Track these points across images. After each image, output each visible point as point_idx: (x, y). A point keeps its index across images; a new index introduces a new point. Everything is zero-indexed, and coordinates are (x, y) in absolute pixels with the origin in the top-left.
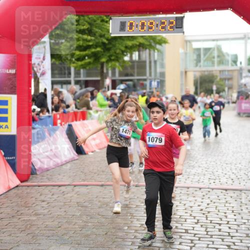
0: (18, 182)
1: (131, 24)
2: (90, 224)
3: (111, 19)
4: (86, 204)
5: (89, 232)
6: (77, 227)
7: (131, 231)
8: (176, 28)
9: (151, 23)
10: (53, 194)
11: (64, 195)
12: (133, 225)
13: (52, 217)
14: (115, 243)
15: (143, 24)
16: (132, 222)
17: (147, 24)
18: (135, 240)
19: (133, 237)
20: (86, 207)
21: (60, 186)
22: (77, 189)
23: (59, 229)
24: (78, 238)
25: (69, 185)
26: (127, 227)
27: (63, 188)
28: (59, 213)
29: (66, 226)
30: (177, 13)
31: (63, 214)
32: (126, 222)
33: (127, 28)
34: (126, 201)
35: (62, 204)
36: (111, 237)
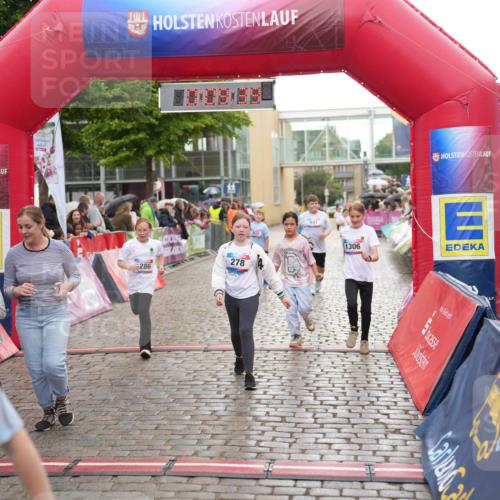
0: (14, 349)
2: (130, 414)
3: (160, 86)
4: (125, 381)
5: (130, 427)
7: (197, 423)
8: (263, 99)
9: (224, 93)
11: (89, 368)
12: (198, 412)
14: (171, 443)
15: (210, 95)
16: (197, 408)
17: (217, 94)
18: (203, 437)
19: (199, 432)
20: (125, 386)
21: (82, 354)
22: (110, 358)
23: (82, 422)
24: (112, 437)
25: (97, 352)
26: (189, 417)
27: (87, 358)
28: (80, 398)
29: (92, 417)
30: (263, 77)
31: (87, 398)
32: (188, 408)
33: (186, 100)
34: (189, 374)
35: (85, 382)
36: (165, 432)
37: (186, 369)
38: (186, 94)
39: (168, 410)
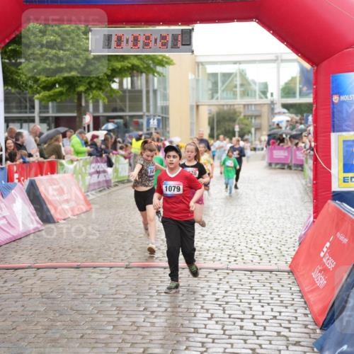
1: (119, 39)
2: (58, 324)
3: (91, 31)
4: (54, 294)
5: (58, 335)
6: (40, 327)
7: (118, 332)
8: (183, 45)
9: (148, 38)
10: (6, 282)
11: (22, 282)
12: (119, 323)
13: (4, 315)
14: (94, 350)
15: (136, 40)
16: (119, 319)
17: (142, 39)
18: (123, 345)
19: (120, 341)
20: (54, 298)
21: (16, 269)
22: (41, 273)
23: (13, 332)
24: (42, 345)
25: (29, 267)
26: (112, 327)
27: (21, 273)
28: (13, 309)
29: (24, 327)
30: (183, 24)
31: (20, 309)
32: (111, 319)
33: (114, 44)
34: (111, 288)
35: (18, 295)
36: (89, 341)
37: (110, 284)
38: (114, 38)
39: (92, 320)
